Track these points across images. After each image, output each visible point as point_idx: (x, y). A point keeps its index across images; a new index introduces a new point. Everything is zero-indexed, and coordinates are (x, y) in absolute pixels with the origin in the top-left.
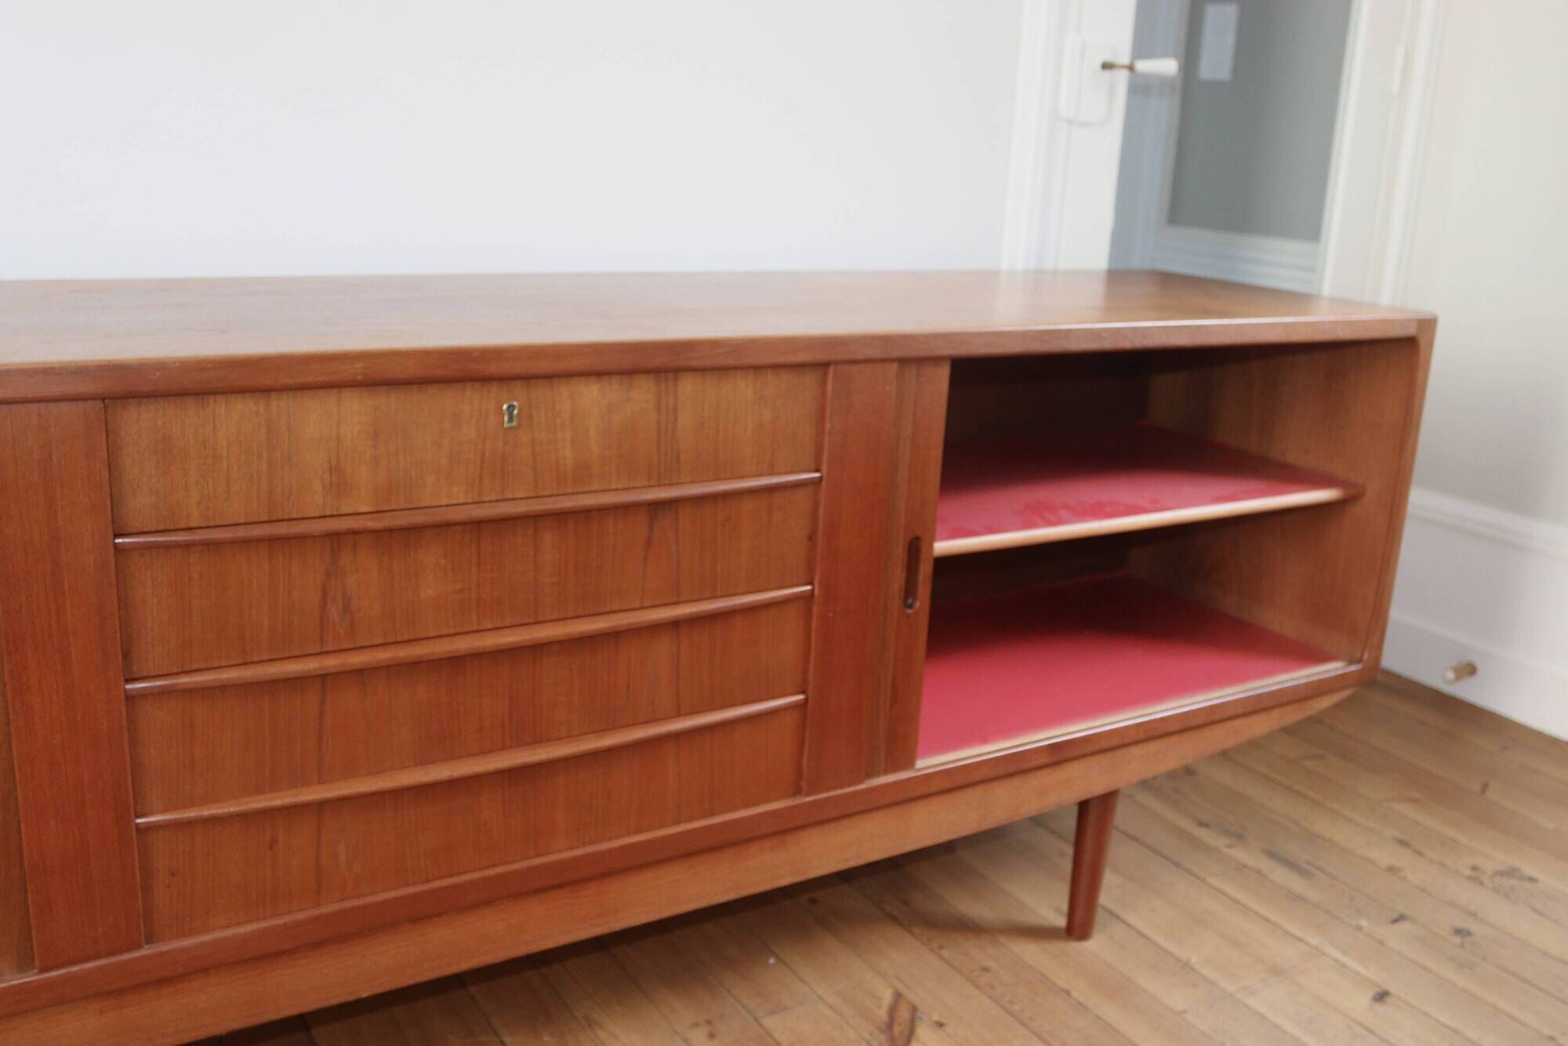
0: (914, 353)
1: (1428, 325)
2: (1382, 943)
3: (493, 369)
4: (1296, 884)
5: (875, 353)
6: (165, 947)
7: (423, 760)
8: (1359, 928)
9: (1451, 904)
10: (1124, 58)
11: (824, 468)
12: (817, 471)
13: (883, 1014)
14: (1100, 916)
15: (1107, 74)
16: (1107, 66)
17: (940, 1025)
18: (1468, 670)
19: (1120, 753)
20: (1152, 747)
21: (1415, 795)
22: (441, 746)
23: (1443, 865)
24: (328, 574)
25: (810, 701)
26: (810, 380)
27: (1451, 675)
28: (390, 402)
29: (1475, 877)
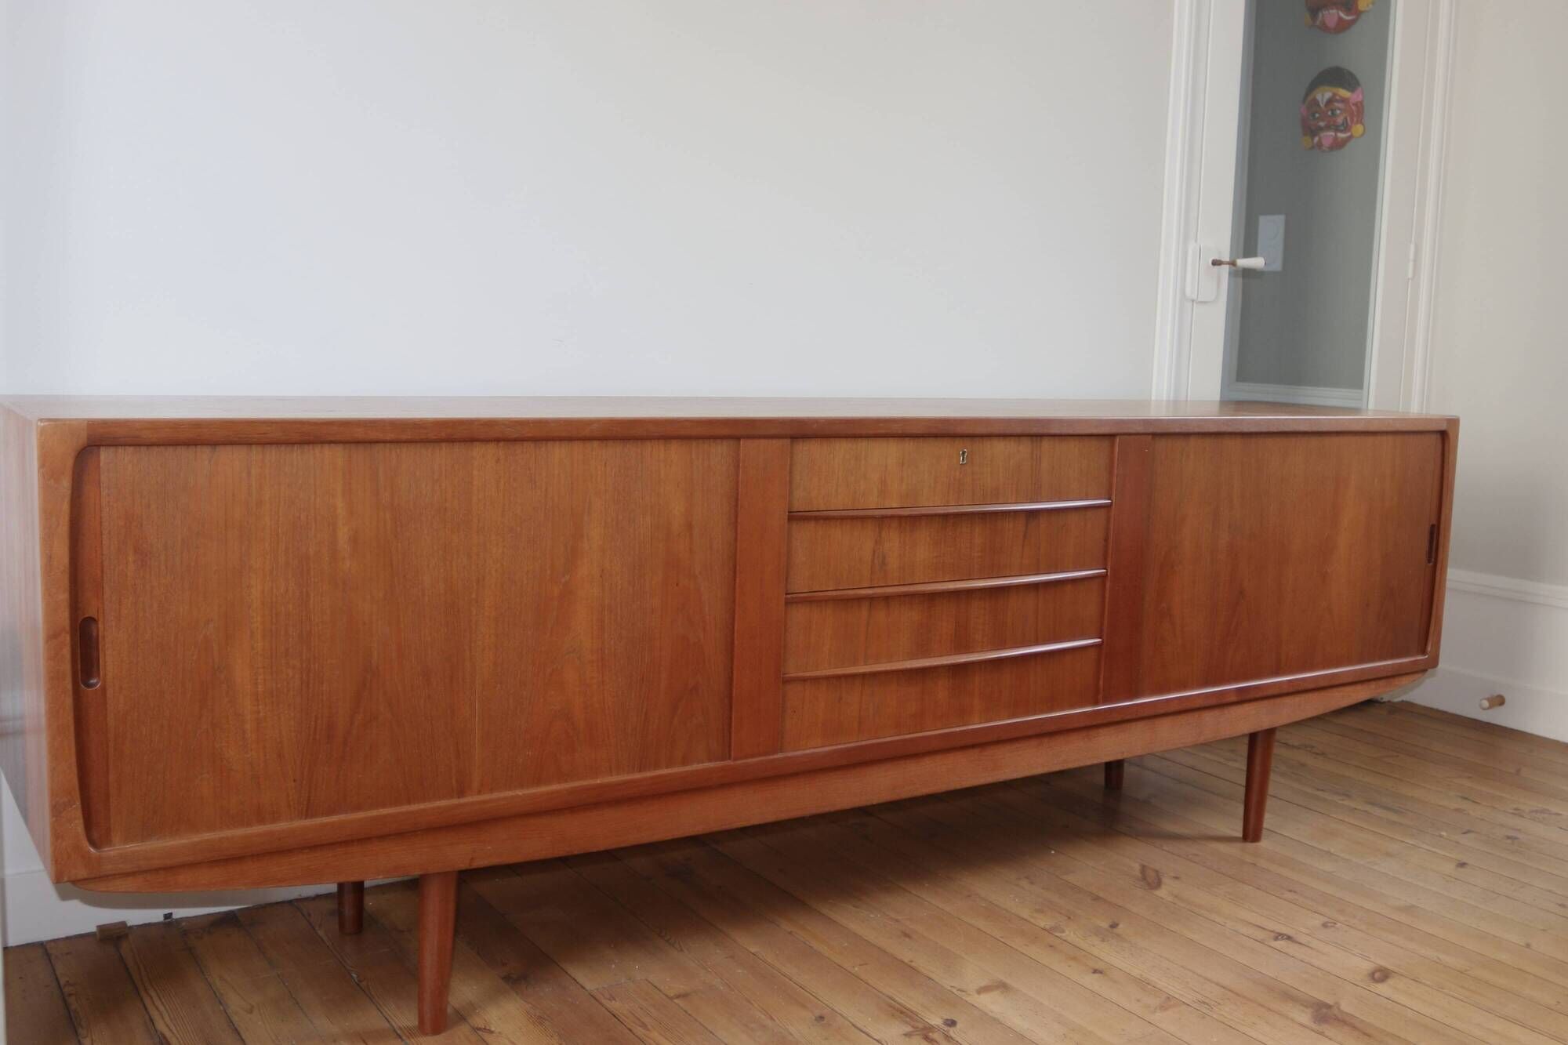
0: (1159, 431)
1: (1454, 422)
2: (1457, 843)
3: (960, 430)
4: (1394, 817)
5: (1140, 429)
6: (790, 754)
7: (913, 656)
8: (1441, 836)
9: (1502, 825)
10: (1226, 258)
11: (1114, 497)
12: (1109, 499)
13: (1138, 873)
14: (1264, 832)
15: (1216, 268)
16: (1216, 263)
17: (1176, 878)
18: (1499, 701)
19: (1278, 701)
20: (1297, 699)
21: (1470, 775)
22: (923, 650)
23: (1494, 808)
24: (876, 542)
25: (1105, 643)
26: (1106, 443)
27: (1486, 704)
28: (909, 446)
29: (1518, 813)
